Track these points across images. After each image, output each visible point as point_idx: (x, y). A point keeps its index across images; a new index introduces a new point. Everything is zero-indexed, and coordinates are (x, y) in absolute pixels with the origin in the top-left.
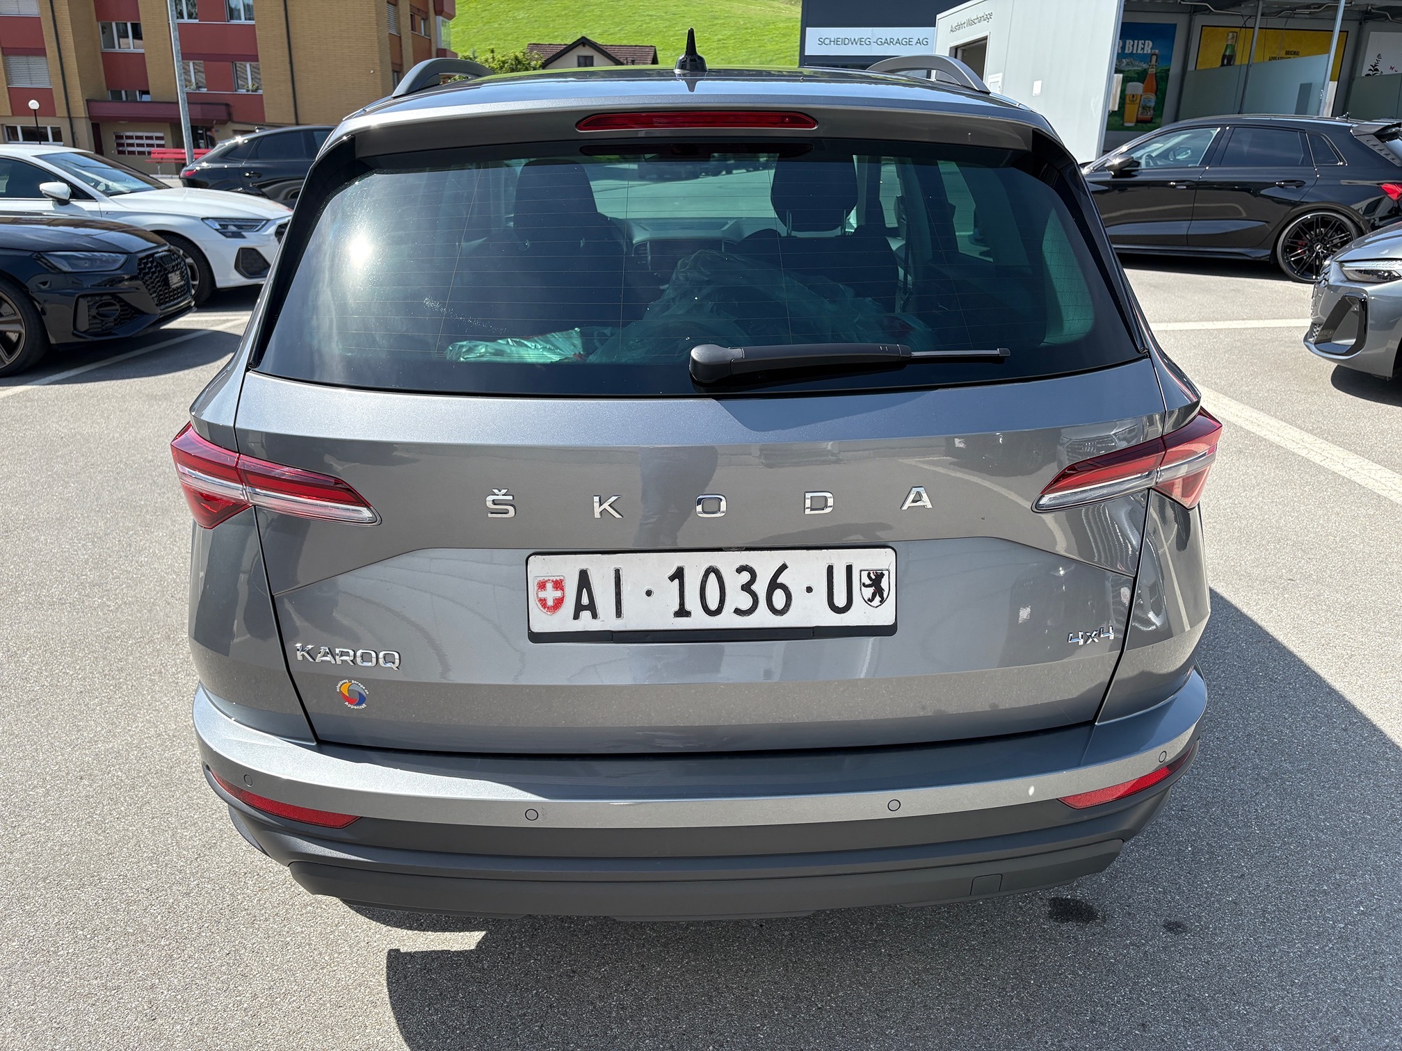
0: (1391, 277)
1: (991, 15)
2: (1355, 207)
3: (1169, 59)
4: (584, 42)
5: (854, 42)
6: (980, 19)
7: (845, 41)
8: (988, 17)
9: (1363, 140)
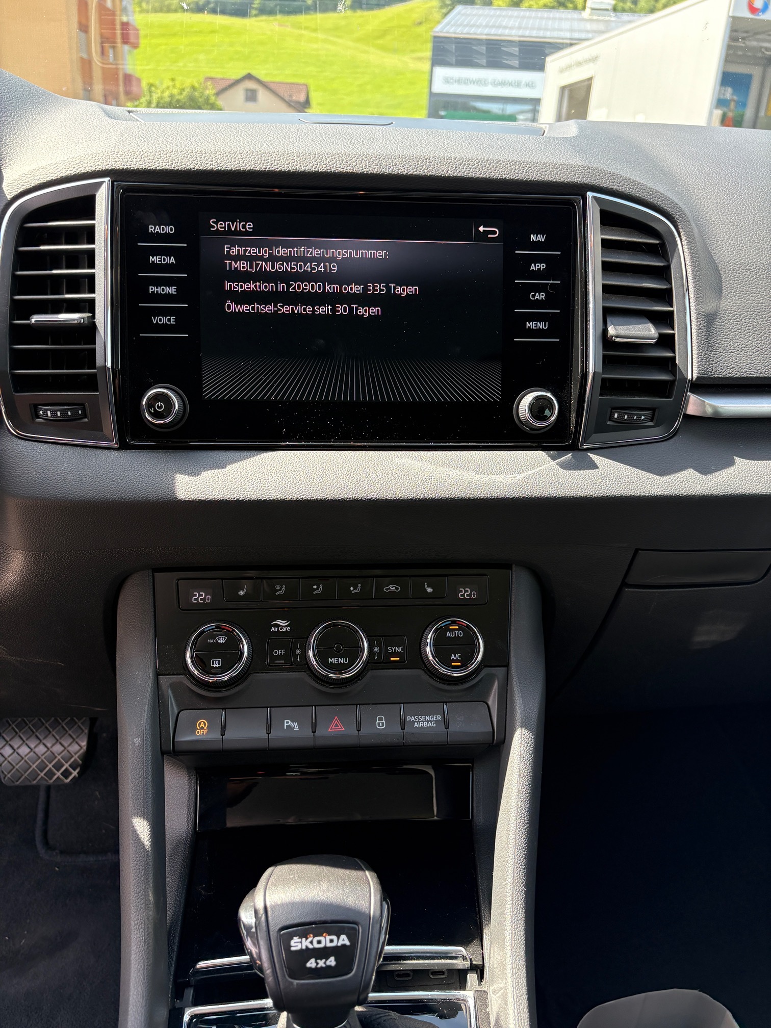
1: (596, 57)
3: (744, 105)
4: (249, 77)
5: (474, 82)
6: (587, 61)
7: (467, 81)
8: (594, 59)
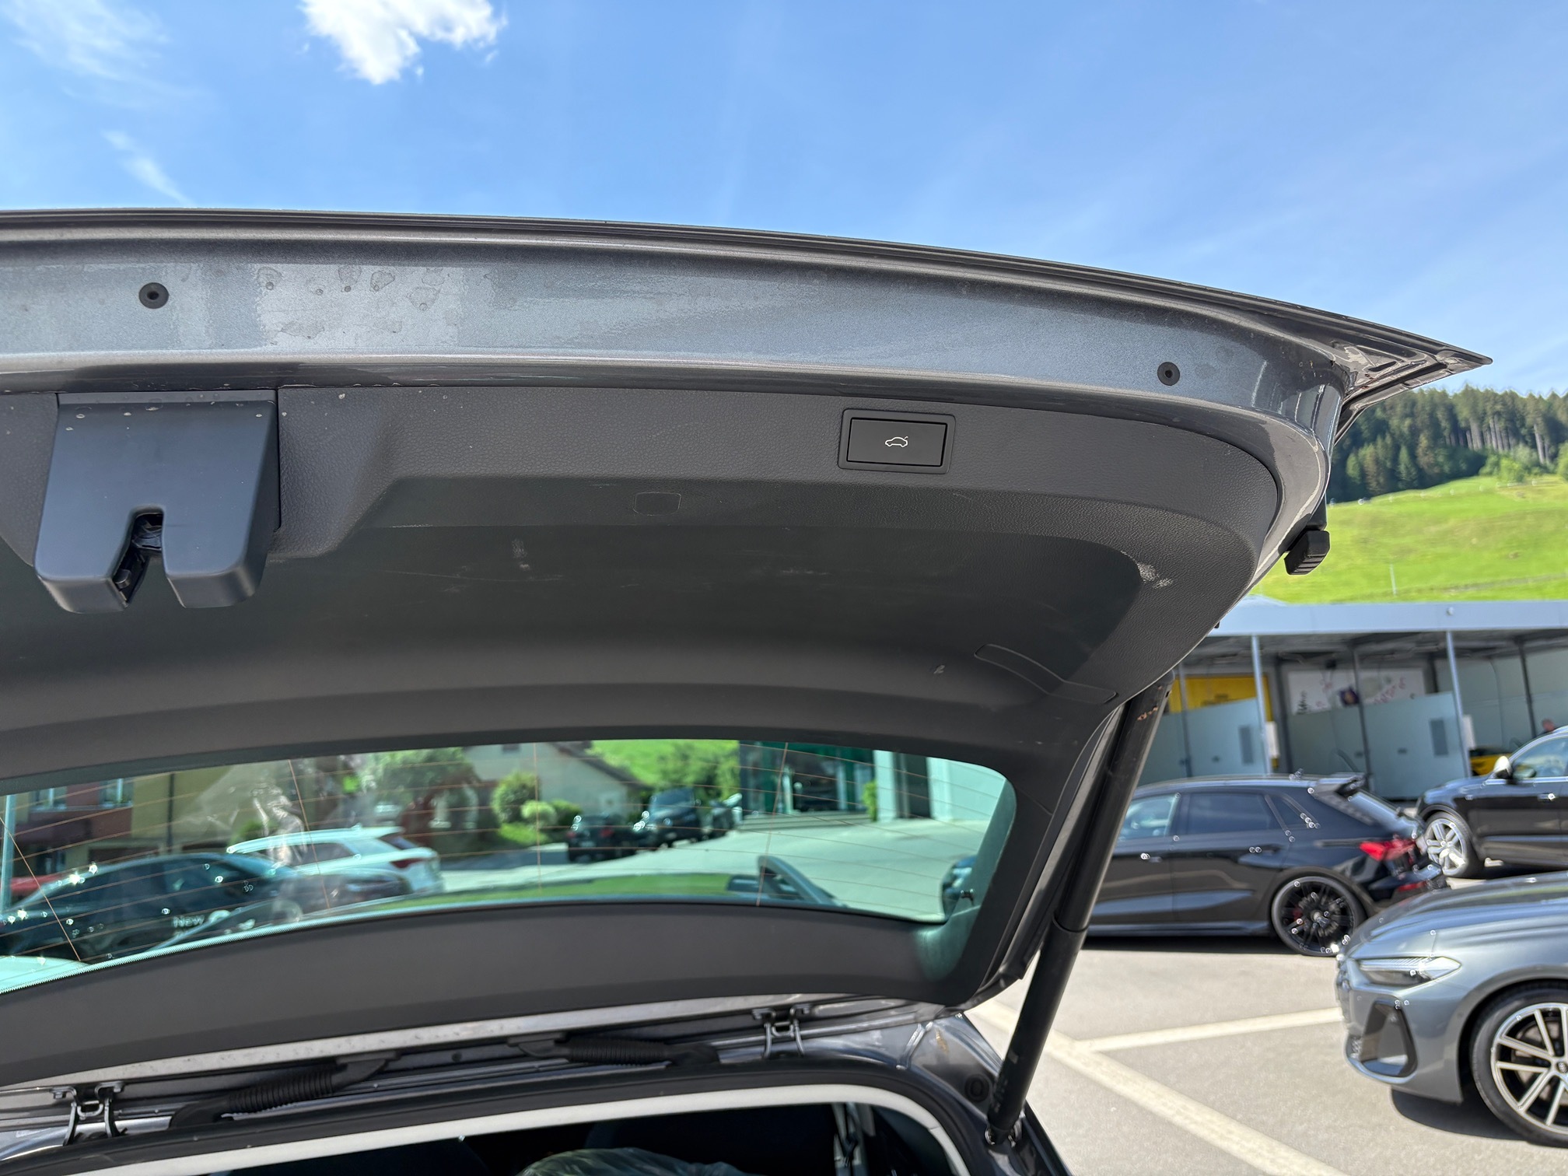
0: (1419, 979)
2: (1339, 868)
9: (1325, 799)
